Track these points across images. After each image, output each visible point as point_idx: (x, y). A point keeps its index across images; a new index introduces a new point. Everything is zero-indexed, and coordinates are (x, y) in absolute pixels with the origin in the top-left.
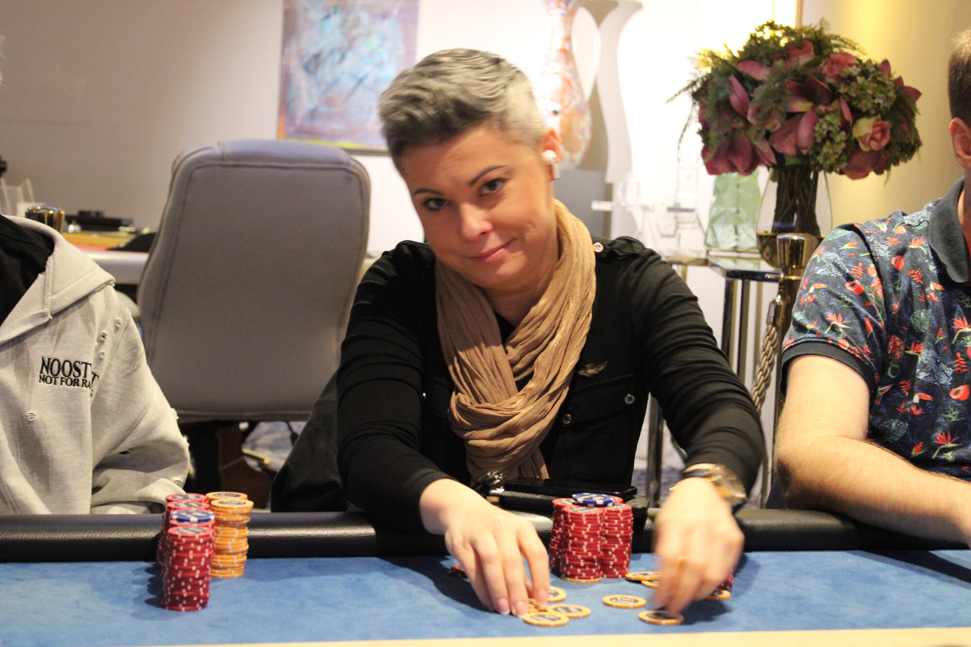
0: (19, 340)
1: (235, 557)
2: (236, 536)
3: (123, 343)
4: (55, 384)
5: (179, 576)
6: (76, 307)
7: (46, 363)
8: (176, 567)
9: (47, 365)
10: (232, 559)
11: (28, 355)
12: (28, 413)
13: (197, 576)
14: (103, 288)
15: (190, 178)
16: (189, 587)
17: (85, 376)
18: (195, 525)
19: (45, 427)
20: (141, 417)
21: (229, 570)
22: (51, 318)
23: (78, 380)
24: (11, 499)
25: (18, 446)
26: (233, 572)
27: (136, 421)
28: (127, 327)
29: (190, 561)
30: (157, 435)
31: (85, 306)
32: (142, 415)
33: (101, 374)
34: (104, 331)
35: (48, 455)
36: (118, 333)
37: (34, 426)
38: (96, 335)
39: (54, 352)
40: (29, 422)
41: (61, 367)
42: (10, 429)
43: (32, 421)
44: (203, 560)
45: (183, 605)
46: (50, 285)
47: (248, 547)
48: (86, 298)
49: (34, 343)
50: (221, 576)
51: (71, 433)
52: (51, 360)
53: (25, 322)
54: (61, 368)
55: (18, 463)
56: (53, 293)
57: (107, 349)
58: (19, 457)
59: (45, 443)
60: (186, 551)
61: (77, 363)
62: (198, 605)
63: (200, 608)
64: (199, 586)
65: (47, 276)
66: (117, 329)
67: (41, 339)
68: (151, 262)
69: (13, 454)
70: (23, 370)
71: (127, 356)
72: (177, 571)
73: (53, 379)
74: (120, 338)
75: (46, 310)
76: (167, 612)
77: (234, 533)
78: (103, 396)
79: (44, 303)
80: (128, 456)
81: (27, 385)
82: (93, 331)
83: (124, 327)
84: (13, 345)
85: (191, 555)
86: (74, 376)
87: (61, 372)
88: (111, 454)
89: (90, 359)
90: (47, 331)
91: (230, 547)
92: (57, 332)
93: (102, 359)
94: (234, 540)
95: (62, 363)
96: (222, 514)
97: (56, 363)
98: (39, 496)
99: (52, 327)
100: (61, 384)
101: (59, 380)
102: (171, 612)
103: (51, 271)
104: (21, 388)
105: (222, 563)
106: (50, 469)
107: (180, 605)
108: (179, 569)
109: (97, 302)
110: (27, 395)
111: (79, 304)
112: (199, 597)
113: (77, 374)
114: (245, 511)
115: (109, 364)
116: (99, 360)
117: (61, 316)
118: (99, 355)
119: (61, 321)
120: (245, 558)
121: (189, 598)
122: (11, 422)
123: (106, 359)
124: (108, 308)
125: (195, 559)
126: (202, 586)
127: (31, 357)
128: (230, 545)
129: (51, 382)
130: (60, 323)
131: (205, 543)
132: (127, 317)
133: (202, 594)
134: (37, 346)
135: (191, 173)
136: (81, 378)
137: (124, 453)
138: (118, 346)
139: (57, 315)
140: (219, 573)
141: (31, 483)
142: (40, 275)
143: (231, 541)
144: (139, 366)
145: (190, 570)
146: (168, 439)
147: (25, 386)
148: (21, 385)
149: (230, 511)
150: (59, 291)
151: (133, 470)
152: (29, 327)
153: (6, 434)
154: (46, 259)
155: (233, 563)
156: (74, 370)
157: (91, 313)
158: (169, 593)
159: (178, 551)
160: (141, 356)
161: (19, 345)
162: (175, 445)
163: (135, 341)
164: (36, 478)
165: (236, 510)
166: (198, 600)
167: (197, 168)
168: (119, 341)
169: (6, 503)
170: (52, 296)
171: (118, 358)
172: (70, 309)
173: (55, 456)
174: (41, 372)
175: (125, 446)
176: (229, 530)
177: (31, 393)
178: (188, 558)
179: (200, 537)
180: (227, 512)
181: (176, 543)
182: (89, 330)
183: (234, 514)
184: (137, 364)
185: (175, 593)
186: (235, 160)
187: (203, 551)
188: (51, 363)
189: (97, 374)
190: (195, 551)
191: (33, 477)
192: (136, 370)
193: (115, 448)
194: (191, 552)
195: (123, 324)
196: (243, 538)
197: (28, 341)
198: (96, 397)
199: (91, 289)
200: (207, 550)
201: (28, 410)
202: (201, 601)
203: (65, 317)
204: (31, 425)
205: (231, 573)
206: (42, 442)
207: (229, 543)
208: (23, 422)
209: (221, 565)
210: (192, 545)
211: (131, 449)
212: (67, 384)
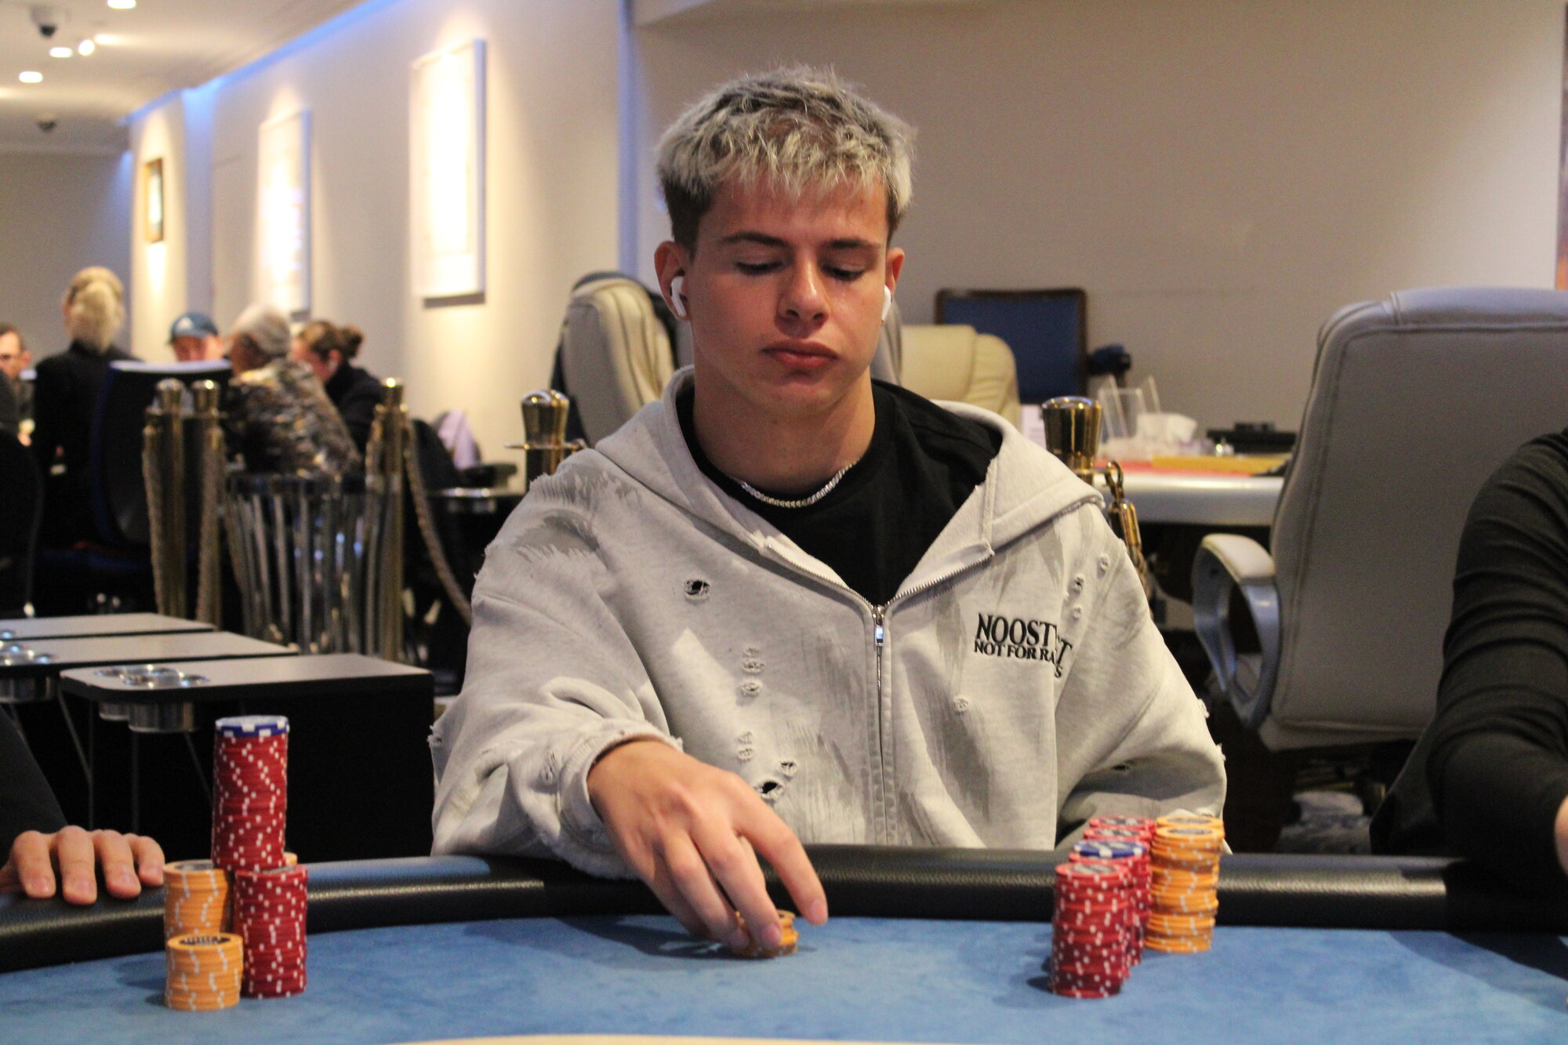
0: (944, 587)
1: (1192, 919)
2: (1193, 885)
3: (1112, 595)
4: (999, 654)
5: (1070, 939)
6: (1033, 537)
7: (986, 623)
8: (1066, 927)
9: (987, 626)
10: (1188, 922)
11: (958, 611)
12: (956, 699)
13: (1098, 942)
14: (1078, 507)
15: (1344, 354)
16: (1086, 960)
17: (1046, 643)
18: (1105, 862)
19: (982, 721)
20: (1142, 711)
21: (1183, 940)
22: (993, 553)
23: (1034, 650)
24: (929, 831)
25: (943, 750)
26: (1189, 944)
27: (1135, 716)
28: (1120, 570)
29: (1086, 916)
30: (1169, 739)
31: (1047, 536)
32: (1144, 708)
33: (1077, 643)
34: (1080, 575)
35: (988, 765)
36: (1104, 579)
37: (965, 719)
38: (1065, 581)
39: (998, 604)
40: (958, 714)
41: (1009, 629)
42: (929, 723)
43: (963, 713)
44: (1108, 916)
45: (1079, 989)
46: (992, 500)
47: (1216, 903)
48: (1047, 524)
49: (966, 592)
50: (1169, 949)
51: (1023, 732)
52: (994, 619)
53: (952, 560)
54: (1009, 631)
55: (941, 775)
56: (997, 515)
57: (1085, 603)
58: (944, 766)
59: (981, 746)
60: (1080, 901)
61: (1034, 625)
62: (1102, 990)
63: (1106, 995)
64: (1101, 959)
65: (988, 488)
66: (1101, 572)
67: (977, 587)
68: (1288, 493)
69: (934, 763)
70: (949, 634)
71: (1122, 616)
72: (1067, 933)
73: (997, 648)
74: (1107, 586)
75: (986, 541)
76: (1054, 998)
77: (1192, 880)
78: (1082, 677)
79: (981, 530)
80: (1126, 773)
81: (956, 657)
82: (1059, 573)
83: (1114, 569)
84: (935, 594)
85: (1088, 908)
86: (1028, 642)
87: (1008, 637)
88: (1096, 770)
89: (1055, 617)
90: (988, 573)
91: (1183, 903)
92: (1003, 575)
93: (1076, 620)
94: (1189, 892)
95: (1010, 624)
96: (1169, 849)
97: (1001, 624)
98: (973, 828)
99: (996, 568)
100: (1009, 655)
101: (1005, 650)
102: (1059, 999)
103: (994, 481)
104: (946, 661)
105: (1170, 928)
106: (990, 787)
107: (1074, 989)
108: (1070, 929)
109: (1068, 530)
110: (955, 672)
111: (1038, 533)
112: (1104, 977)
113: (1032, 640)
114: (1208, 845)
115: (1090, 627)
116: (1073, 620)
117: (1008, 552)
118: (1071, 613)
119: (1009, 558)
120: (1212, 922)
121: (1087, 978)
122: (931, 713)
123: (1085, 621)
124: (1086, 538)
125: (1094, 914)
126: (1108, 959)
127: (963, 613)
128: (1183, 899)
129: (993, 652)
130: (1007, 561)
131: (1110, 888)
132: (1119, 555)
133: (1108, 971)
134: (972, 596)
135: (1346, 346)
136: (1038, 647)
137: (1120, 768)
138: (1105, 599)
139: (1002, 549)
140: (1168, 945)
141: (962, 808)
142: (976, 487)
143: (1185, 893)
144: (1138, 631)
145: (1088, 932)
146: (1186, 747)
147: (952, 658)
148: (945, 656)
149: (1182, 845)
150: (1005, 512)
151: (1136, 794)
152: (958, 566)
153: (923, 730)
154: (988, 463)
155: (1188, 929)
156: (1028, 634)
157: (1056, 545)
158: (1057, 968)
159: (1068, 900)
160: (1143, 614)
161: (944, 596)
162: (1200, 758)
163: (1133, 591)
164: (969, 800)
165: (1192, 843)
166: (1102, 982)
167: (1355, 338)
168: (1106, 591)
169: (922, 835)
170: (994, 519)
171: (1105, 617)
172: (1024, 541)
173: (997, 767)
174: (978, 636)
175: (1120, 755)
176: (1182, 875)
177: (961, 669)
178: (1083, 912)
179: (1102, 879)
180: (1178, 847)
181: (1064, 888)
182: (1053, 573)
183: (1190, 849)
184: (1135, 627)
185: (1066, 968)
186: (1415, 322)
187: (1108, 902)
188: (993, 622)
189: (1070, 642)
190: (1094, 901)
191: (965, 797)
192: (1134, 636)
193: (1103, 758)
194: (1088, 904)
195: (1113, 565)
196: (1207, 888)
197: (958, 588)
198: (1068, 679)
199: (1056, 508)
200: (1114, 901)
201: (957, 694)
202: (1108, 984)
203: (1015, 552)
204: (961, 716)
205: (1185, 945)
206: (978, 745)
207: (1182, 897)
208: (950, 715)
209: (1169, 932)
210: (1090, 892)
211: (1132, 762)
212: (1017, 655)
